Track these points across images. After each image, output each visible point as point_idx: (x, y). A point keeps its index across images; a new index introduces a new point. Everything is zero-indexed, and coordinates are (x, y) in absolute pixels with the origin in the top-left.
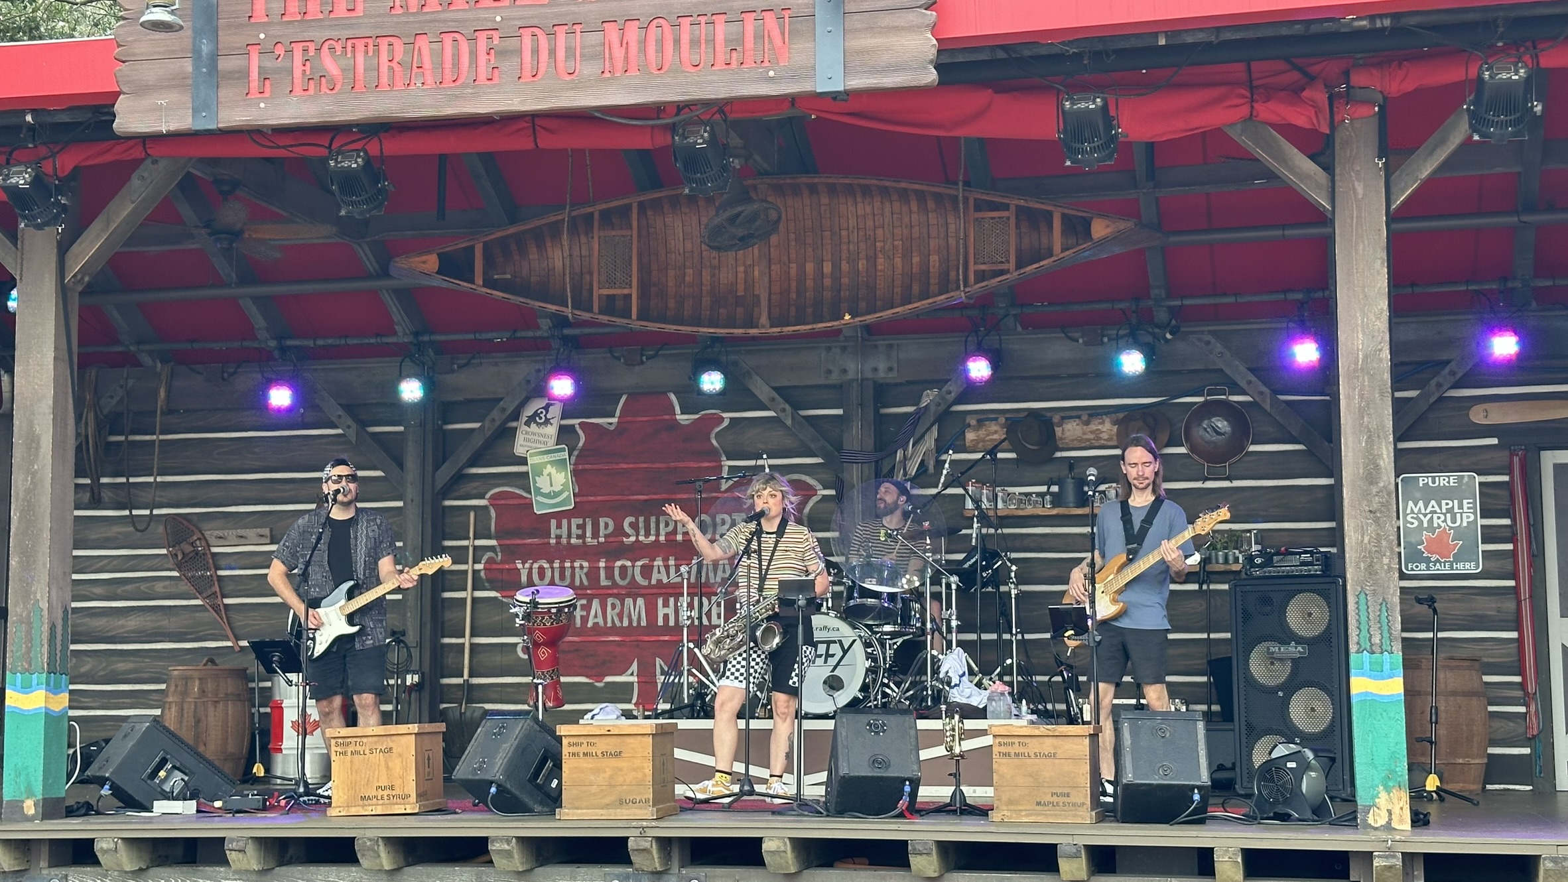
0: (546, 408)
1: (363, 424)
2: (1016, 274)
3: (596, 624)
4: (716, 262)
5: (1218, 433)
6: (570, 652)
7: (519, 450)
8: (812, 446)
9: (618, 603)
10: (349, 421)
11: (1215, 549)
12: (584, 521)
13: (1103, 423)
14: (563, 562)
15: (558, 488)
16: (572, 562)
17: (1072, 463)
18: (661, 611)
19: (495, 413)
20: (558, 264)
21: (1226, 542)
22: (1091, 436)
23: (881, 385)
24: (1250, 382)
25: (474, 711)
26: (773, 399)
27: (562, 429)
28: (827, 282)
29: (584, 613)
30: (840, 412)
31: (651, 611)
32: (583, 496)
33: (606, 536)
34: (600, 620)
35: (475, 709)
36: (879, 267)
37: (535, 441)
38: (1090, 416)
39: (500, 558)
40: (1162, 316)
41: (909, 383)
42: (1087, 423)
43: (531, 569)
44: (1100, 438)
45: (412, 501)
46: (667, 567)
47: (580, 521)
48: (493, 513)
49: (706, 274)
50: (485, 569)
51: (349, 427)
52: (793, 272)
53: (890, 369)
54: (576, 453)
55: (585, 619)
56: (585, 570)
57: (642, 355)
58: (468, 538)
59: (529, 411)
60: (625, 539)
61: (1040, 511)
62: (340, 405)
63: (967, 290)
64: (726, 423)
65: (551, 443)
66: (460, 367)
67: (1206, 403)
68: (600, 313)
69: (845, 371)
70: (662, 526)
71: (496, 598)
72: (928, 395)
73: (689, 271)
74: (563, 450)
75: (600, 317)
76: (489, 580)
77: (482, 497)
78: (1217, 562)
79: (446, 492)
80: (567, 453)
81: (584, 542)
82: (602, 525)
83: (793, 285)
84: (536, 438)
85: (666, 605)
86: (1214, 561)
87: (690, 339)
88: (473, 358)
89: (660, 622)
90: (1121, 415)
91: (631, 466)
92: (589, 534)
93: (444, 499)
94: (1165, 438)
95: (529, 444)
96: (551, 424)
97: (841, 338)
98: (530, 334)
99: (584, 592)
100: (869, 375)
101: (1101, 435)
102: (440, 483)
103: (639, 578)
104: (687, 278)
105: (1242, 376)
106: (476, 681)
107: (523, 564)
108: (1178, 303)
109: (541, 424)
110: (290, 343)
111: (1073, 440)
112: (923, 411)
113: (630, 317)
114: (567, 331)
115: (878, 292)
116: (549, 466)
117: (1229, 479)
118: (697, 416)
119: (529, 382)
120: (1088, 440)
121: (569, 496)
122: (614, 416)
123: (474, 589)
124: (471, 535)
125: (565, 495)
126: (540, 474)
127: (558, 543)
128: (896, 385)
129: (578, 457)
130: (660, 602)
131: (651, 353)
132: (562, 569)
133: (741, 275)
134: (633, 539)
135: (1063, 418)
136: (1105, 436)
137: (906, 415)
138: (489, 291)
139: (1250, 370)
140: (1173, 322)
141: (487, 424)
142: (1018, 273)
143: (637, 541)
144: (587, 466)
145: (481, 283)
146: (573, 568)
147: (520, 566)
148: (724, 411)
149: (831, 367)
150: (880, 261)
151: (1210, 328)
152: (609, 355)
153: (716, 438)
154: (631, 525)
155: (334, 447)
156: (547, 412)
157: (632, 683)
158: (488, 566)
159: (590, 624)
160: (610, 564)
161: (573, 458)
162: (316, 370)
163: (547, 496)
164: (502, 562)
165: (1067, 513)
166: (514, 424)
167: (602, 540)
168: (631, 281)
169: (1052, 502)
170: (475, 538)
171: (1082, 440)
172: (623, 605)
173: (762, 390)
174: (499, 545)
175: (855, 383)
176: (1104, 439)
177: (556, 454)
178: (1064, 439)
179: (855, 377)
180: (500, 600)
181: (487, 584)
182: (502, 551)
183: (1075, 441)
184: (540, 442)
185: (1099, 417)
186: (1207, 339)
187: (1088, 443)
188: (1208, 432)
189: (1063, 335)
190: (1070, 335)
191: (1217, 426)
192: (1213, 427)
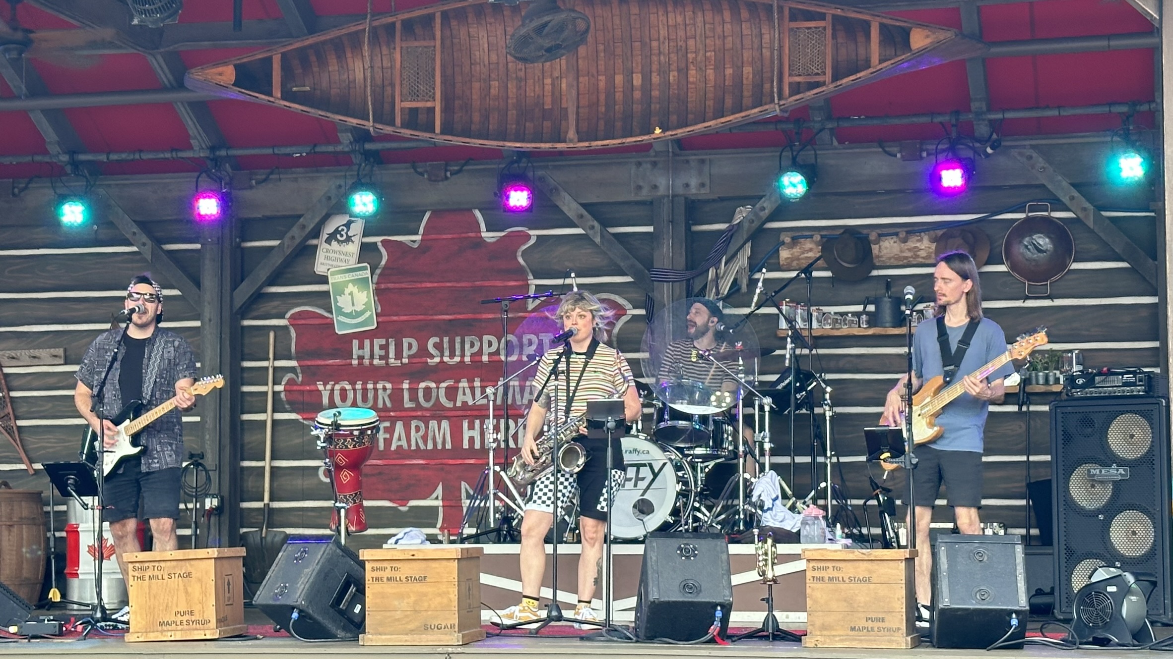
0: (348, 225)
1: (159, 241)
2: (831, 86)
3: (399, 447)
4: (522, 74)
5: (1039, 250)
6: (373, 475)
7: (320, 268)
8: (622, 264)
9: (422, 425)
10: (144, 239)
11: (1035, 369)
12: (387, 342)
13: (921, 240)
14: (365, 383)
15: (359, 307)
16: (375, 383)
17: (889, 282)
18: (467, 434)
19: (295, 231)
20: (359, 76)
21: (1046, 363)
22: (908, 254)
23: (693, 201)
24: (1072, 198)
25: (275, 535)
26: (582, 216)
27: (364, 247)
28: (637, 95)
29: (388, 436)
30: (650, 229)
31: (456, 433)
32: (385, 316)
33: (409, 357)
34: (404, 443)
35: (276, 533)
36: (691, 79)
37: (336, 259)
38: (908, 232)
39: (300, 379)
40: (982, 129)
41: (722, 199)
42: (905, 241)
43: (332, 390)
44: (918, 256)
45: (210, 320)
46: (472, 389)
47: (383, 342)
48: (293, 334)
49: (512, 87)
50: (285, 390)
51: (144, 244)
52: (602, 84)
53: (703, 185)
54: (378, 271)
55: (388, 442)
56: (389, 392)
57: (446, 171)
58: (268, 359)
59: (329, 228)
60: (429, 360)
61: (856, 331)
62: (134, 221)
63: (782, 102)
64: (532, 241)
65: (353, 262)
66: (259, 183)
67: (1028, 219)
68: (403, 126)
69: (655, 187)
70: (467, 346)
71: (296, 420)
72: (741, 212)
73: (495, 84)
74: (365, 268)
75: (403, 131)
76: (289, 402)
77: (283, 317)
78: (1038, 384)
79: (245, 311)
80: (369, 271)
81: (387, 364)
82: (405, 346)
83: (602, 97)
84: (337, 256)
85: (471, 427)
86: (1034, 381)
87: (495, 154)
88: (272, 173)
89: (466, 445)
90: (940, 233)
91: (436, 285)
92: (392, 354)
93: (243, 318)
94: (985, 256)
95: (330, 262)
96: (353, 242)
97: (652, 153)
98: (330, 149)
99: (387, 414)
100: (681, 191)
101: (919, 253)
102: (238, 303)
103: (443, 400)
104: (492, 91)
105: (1064, 190)
106: (276, 505)
107: (325, 385)
108: (1000, 116)
109: (342, 242)
110: (82, 157)
111: (890, 258)
112: (735, 228)
113: (433, 131)
114: (368, 146)
115: (689, 105)
116: (350, 285)
117: (1051, 297)
118: (502, 234)
119: (329, 198)
120: (906, 258)
121: (371, 315)
122: (417, 234)
123: (274, 411)
124: (271, 356)
125: (368, 314)
126: (342, 293)
127: (361, 364)
128: (707, 201)
129: (380, 275)
130: (465, 424)
131: (456, 168)
132: (365, 390)
133: (548, 88)
134: (437, 360)
135: (880, 235)
136: (923, 254)
137: (720, 232)
138: (287, 104)
139: (1074, 185)
140: (995, 136)
141: (287, 241)
142: (834, 85)
143: (442, 362)
144: (390, 285)
145: (279, 95)
146: (376, 390)
147: (321, 388)
148: (530, 229)
149: (641, 184)
150: (692, 72)
151: (1034, 142)
152: (412, 170)
153: (522, 256)
154: (436, 346)
155: (129, 265)
156: (348, 230)
157: (437, 507)
158: (288, 388)
159: (393, 447)
160: (413, 386)
161: (376, 277)
162: (109, 186)
163: (349, 315)
164: (303, 383)
165: (883, 333)
166: (314, 242)
167: (405, 361)
168: (434, 94)
169: (868, 322)
170: (275, 359)
171: (898, 258)
172: (427, 427)
173: (570, 206)
174: (300, 366)
175: (666, 200)
176: (923, 258)
177: (358, 273)
178: (881, 257)
179: (666, 193)
180: (301, 422)
181: (287, 406)
182: (302, 373)
183: (892, 260)
184: (341, 260)
185: (918, 234)
186: (1028, 154)
187: (905, 261)
188: (1029, 250)
189: (880, 150)
190: (887, 149)
191: (1038, 243)
192: (1034, 244)
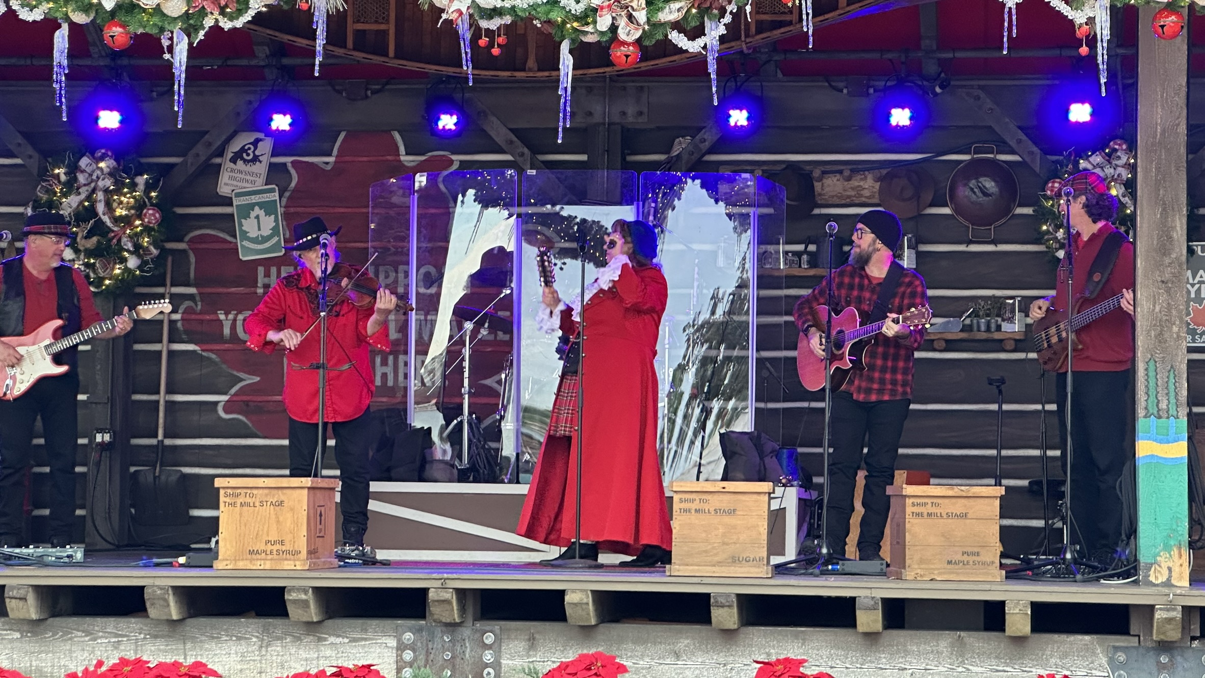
0: (256, 143)
1: (44, 154)
5: (985, 194)
7: (223, 189)
10: (30, 151)
11: (977, 316)
13: (865, 179)
15: (266, 232)
17: (831, 221)
18: (379, 371)
19: (200, 148)
21: (989, 309)
22: (853, 193)
23: (628, 130)
24: (1019, 141)
25: (170, 474)
26: (511, 142)
27: (272, 166)
30: (584, 157)
35: (171, 472)
37: (242, 180)
38: (852, 171)
39: (199, 307)
40: (931, 68)
41: (659, 129)
42: (849, 179)
43: (235, 320)
44: (861, 196)
48: (193, 259)
50: (182, 319)
51: (30, 157)
53: (640, 113)
54: (287, 194)
57: (367, 89)
58: (164, 285)
59: (235, 146)
61: (797, 272)
62: (19, 132)
63: (748, 40)
64: (455, 166)
65: (260, 184)
67: (973, 161)
68: (353, 49)
69: (590, 114)
71: (194, 352)
72: (680, 143)
74: (272, 191)
75: (355, 53)
76: (186, 332)
77: (180, 240)
78: (979, 330)
80: (277, 194)
85: (384, 363)
86: (975, 328)
90: (884, 172)
91: (349, 210)
94: (929, 197)
95: (235, 183)
96: (260, 162)
98: (244, 63)
100: (616, 119)
101: (862, 192)
105: (1012, 133)
106: (168, 442)
107: (227, 314)
108: (950, 55)
109: (249, 161)
111: (833, 197)
112: (674, 159)
113: (386, 54)
116: (257, 208)
117: (994, 242)
118: (423, 158)
119: (238, 114)
120: (849, 197)
121: (279, 242)
122: (330, 155)
123: (171, 341)
124: (169, 282)
125: (276, 239)
126: (247, 216)
128: (645, 131)
129: (289, 198)
130: (378, 360)
131: (377, 87)
135: (824, 173)
136: (866, 193)
137: (656, 165)
139: (1021, 128)
140: (943, 75)
141: (190, 158)
144: (300, 209)
147: (222, 317)
148: (453, 153)
149: (575, 110)
151: (982, 83)
152: (329, 88)
156: (256, 148)
158: (186, 316)
161: (284, 200)
163: (255, 241)
164: (202, 312)
166: (217, 160)
168: (388, 16)
169: (809, 262)
170: (173, 285)
171: (841, 197)
173: (498, 131)
174: (200, 294)
175: (601, 128)
176: (866, 197)
177: (265, 195)
178: (824, 195)
179: (601, 121)
180: (199, 354)
181: (184, 336)
182: (202, 301)
183: (835, 198)
184: (247, 181)
185: (862, 173)
186: (976, 94)
187: (848, 200)
188: (974, 193)
189: (827, 84)
190: (833, 84)
191: (984, 187)
192: (980, 187)
